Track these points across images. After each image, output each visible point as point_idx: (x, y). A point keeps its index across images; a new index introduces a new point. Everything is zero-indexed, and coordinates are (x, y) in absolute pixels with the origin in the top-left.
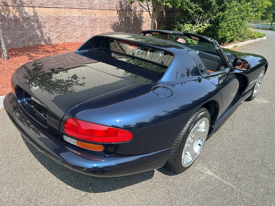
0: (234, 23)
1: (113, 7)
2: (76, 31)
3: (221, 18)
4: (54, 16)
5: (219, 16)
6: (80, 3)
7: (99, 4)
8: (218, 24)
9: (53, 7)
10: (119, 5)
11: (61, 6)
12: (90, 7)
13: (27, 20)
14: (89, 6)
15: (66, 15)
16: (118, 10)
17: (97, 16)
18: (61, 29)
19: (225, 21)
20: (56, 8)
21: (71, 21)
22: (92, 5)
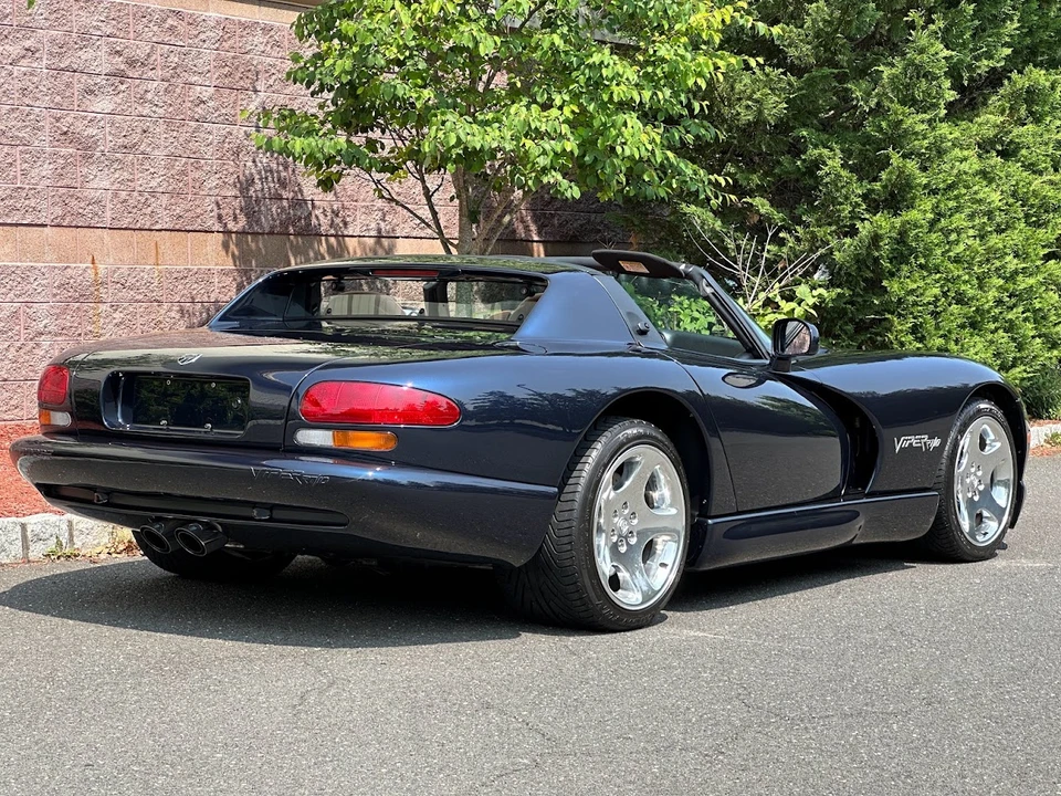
0: (1001, 282)
1: (199, 211)
3: (885, 244)
5: (876, 239)
6: (8, 192)
7: (116, 195)
8: (875, 286)
10: (236, 203)
12: (63, 217)
14: (58, 211)
16: (227, 232)
17: (101, 267)
19: (921, 267)
22: (74, 202)
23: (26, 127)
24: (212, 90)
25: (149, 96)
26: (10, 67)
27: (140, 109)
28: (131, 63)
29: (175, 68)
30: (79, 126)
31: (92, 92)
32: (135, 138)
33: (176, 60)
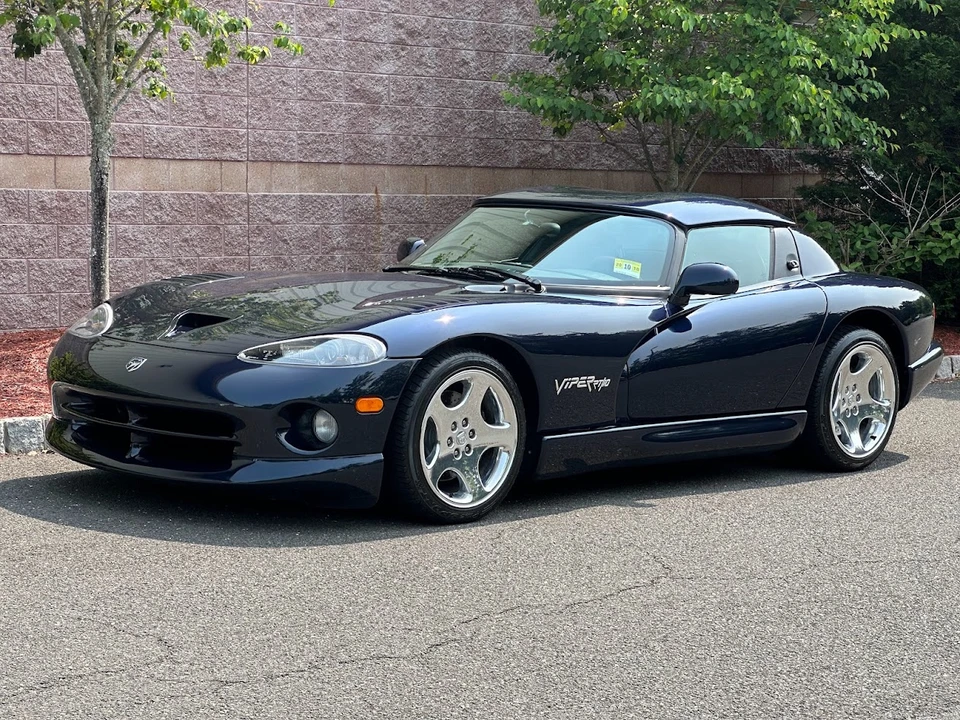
1: (460, 150)
2: (286, 264)
4: (203, 197)
6: (313, 138)
7: (395, 139)
9: (204, 156)
11: (235, 155)
12: (355, 157)
14: (350, 152)
15: (252, 190)
17: (382, 195)
18: (223, 256)
20: (216, 160)
21: (268, 220)
22: (362, 145)
23: (328, 86)
24: (473, 53)
25: (424, 59)
26: (317, 39)
27: (416, 70)
28: (411, 33)
29: (445, 36)
30: (369, 85)
31: (379, 57)
32: (412, 93)
33: (446, 30)
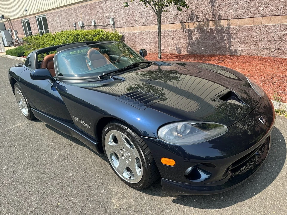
4: (247, 27)
9: (249, 17)
11: (258, 15)
13: (220, 31)
15: (263, 24)
18: (251, 41)
20: (252, 17)
21: (267, 31)
